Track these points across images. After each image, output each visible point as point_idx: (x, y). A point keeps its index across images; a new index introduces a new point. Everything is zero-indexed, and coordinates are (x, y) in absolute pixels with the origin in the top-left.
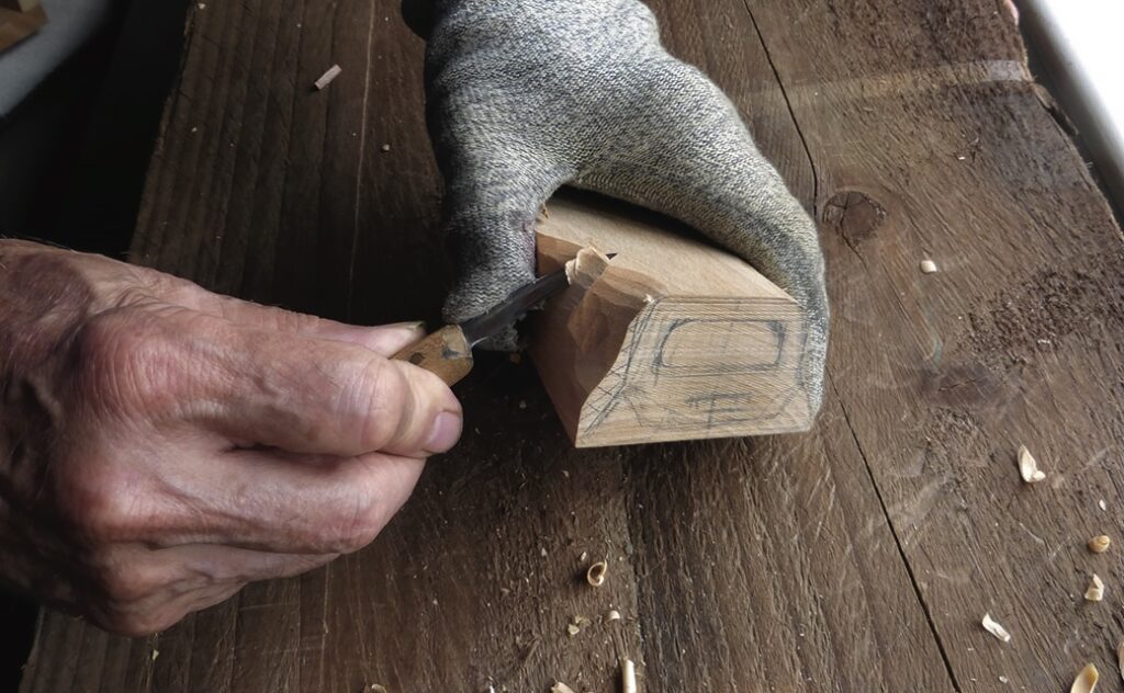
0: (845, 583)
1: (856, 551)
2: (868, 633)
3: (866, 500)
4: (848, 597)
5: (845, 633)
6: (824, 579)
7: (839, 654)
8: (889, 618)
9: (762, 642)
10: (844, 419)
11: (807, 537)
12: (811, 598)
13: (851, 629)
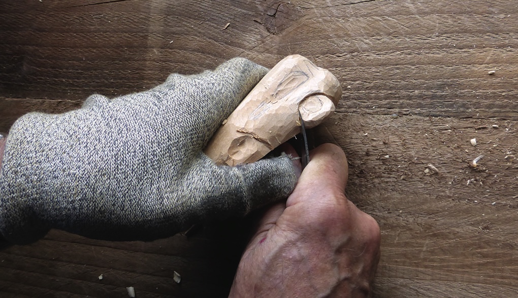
0: (434, 22)
1: (419, 14)
2: (459, 17)
3: (396, 4)
4: (440, 22)
5: (457, 27)
6: (430, 30)
7: (465, 31)
8: (454, 7)
9: (453, 64)
10: (352, 5)
11: (407, 34)
12: (437, 38)
13: (455, 24)
